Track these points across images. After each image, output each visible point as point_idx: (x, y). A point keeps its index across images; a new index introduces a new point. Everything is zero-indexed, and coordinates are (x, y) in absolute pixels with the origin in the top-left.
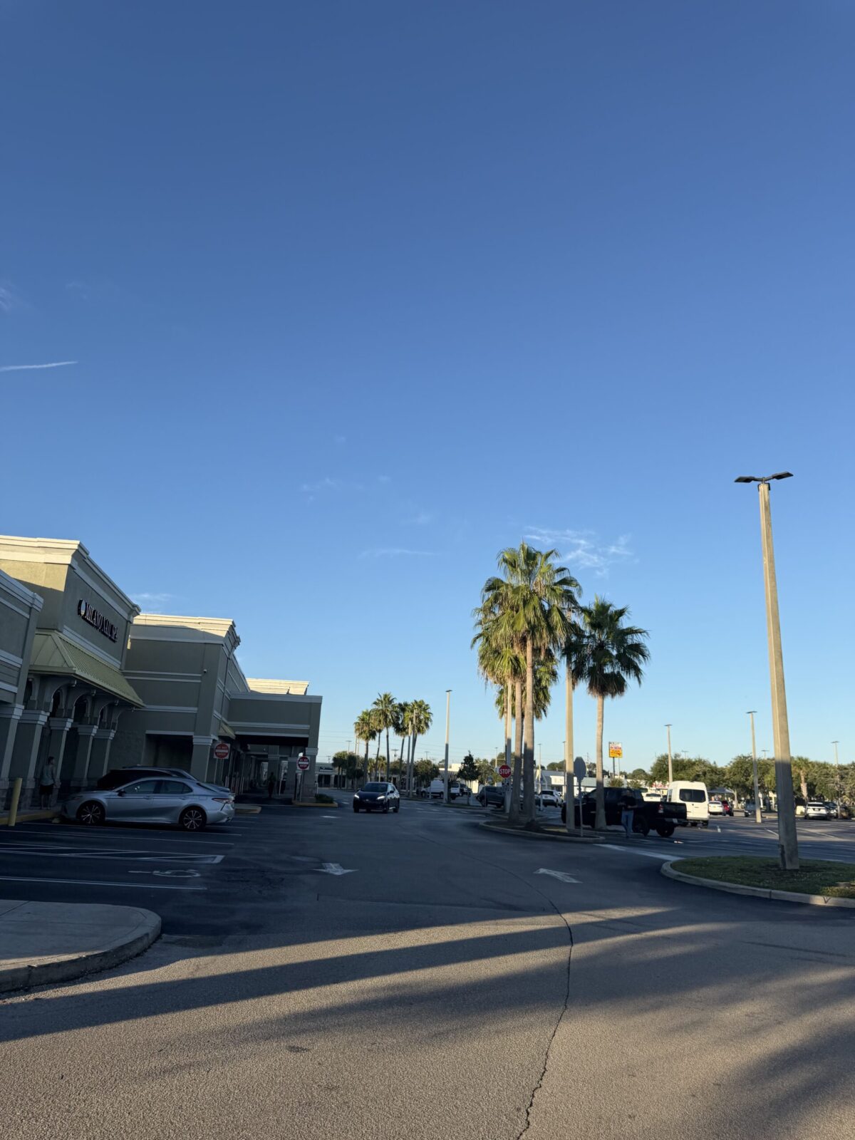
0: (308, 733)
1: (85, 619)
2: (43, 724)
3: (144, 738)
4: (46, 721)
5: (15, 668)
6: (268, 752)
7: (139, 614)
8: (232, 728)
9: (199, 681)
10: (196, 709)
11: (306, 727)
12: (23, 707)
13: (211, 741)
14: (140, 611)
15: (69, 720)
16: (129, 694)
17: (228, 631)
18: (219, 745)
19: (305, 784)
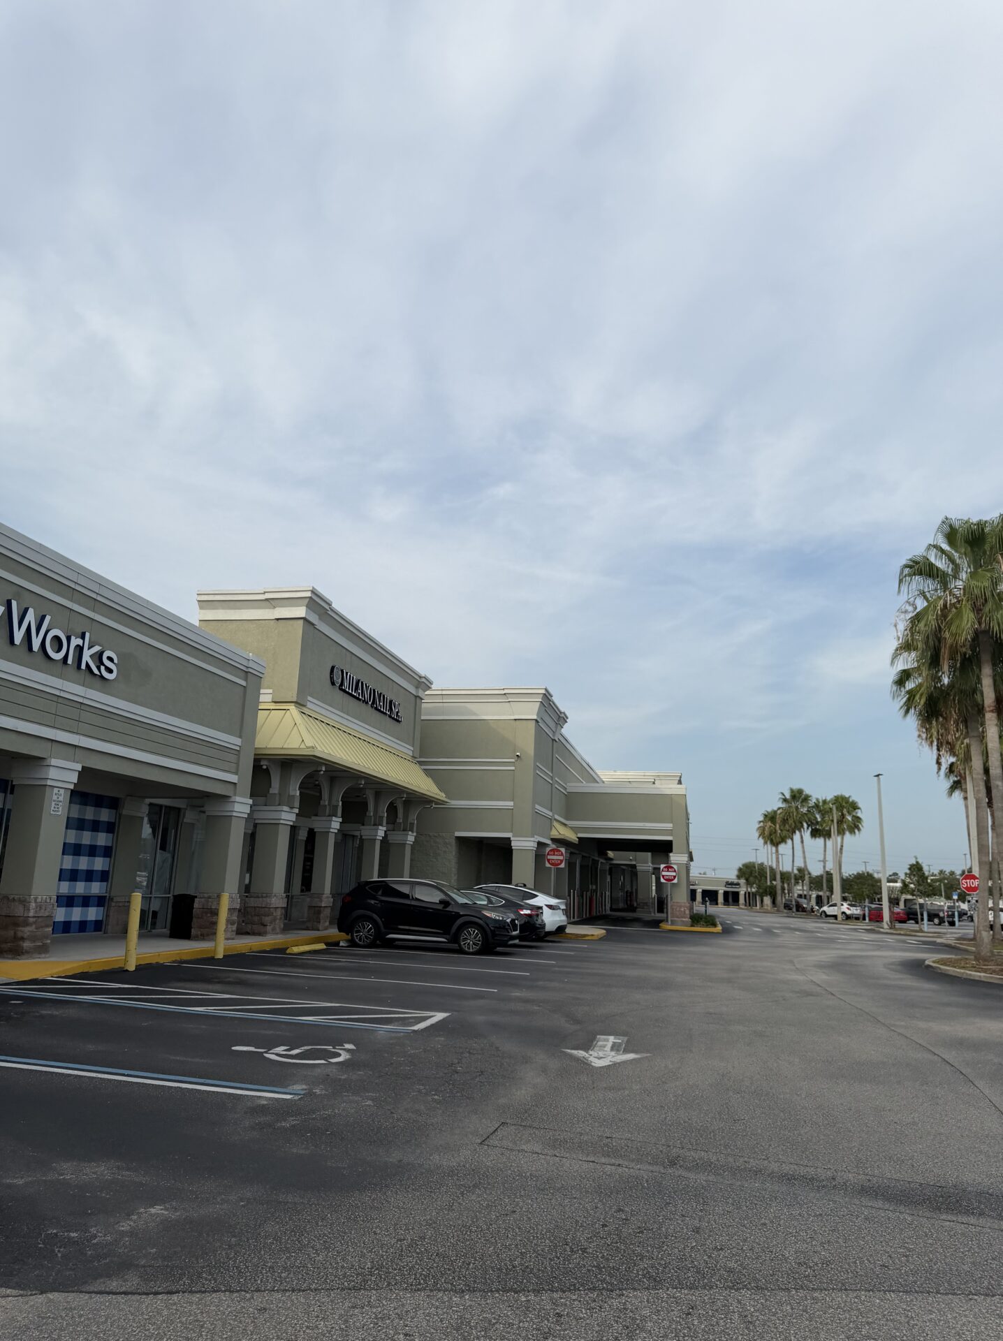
0: (672, 835)
1: (344, 691)
2: (291, 824)
3: (453, 842)
4: (294, 820)
5: (232, 752)
7: (430, 688)
8: (575, 830)
9: (513, 768)
10: (511, 803)
11: (669, 826)
12: (250, 801)
13: (538, 845)
14: (431, 684)
15: (334, 818)
16: (426, 787)
17: (541, 702)
18: (551, 851)
19: (674, 901)
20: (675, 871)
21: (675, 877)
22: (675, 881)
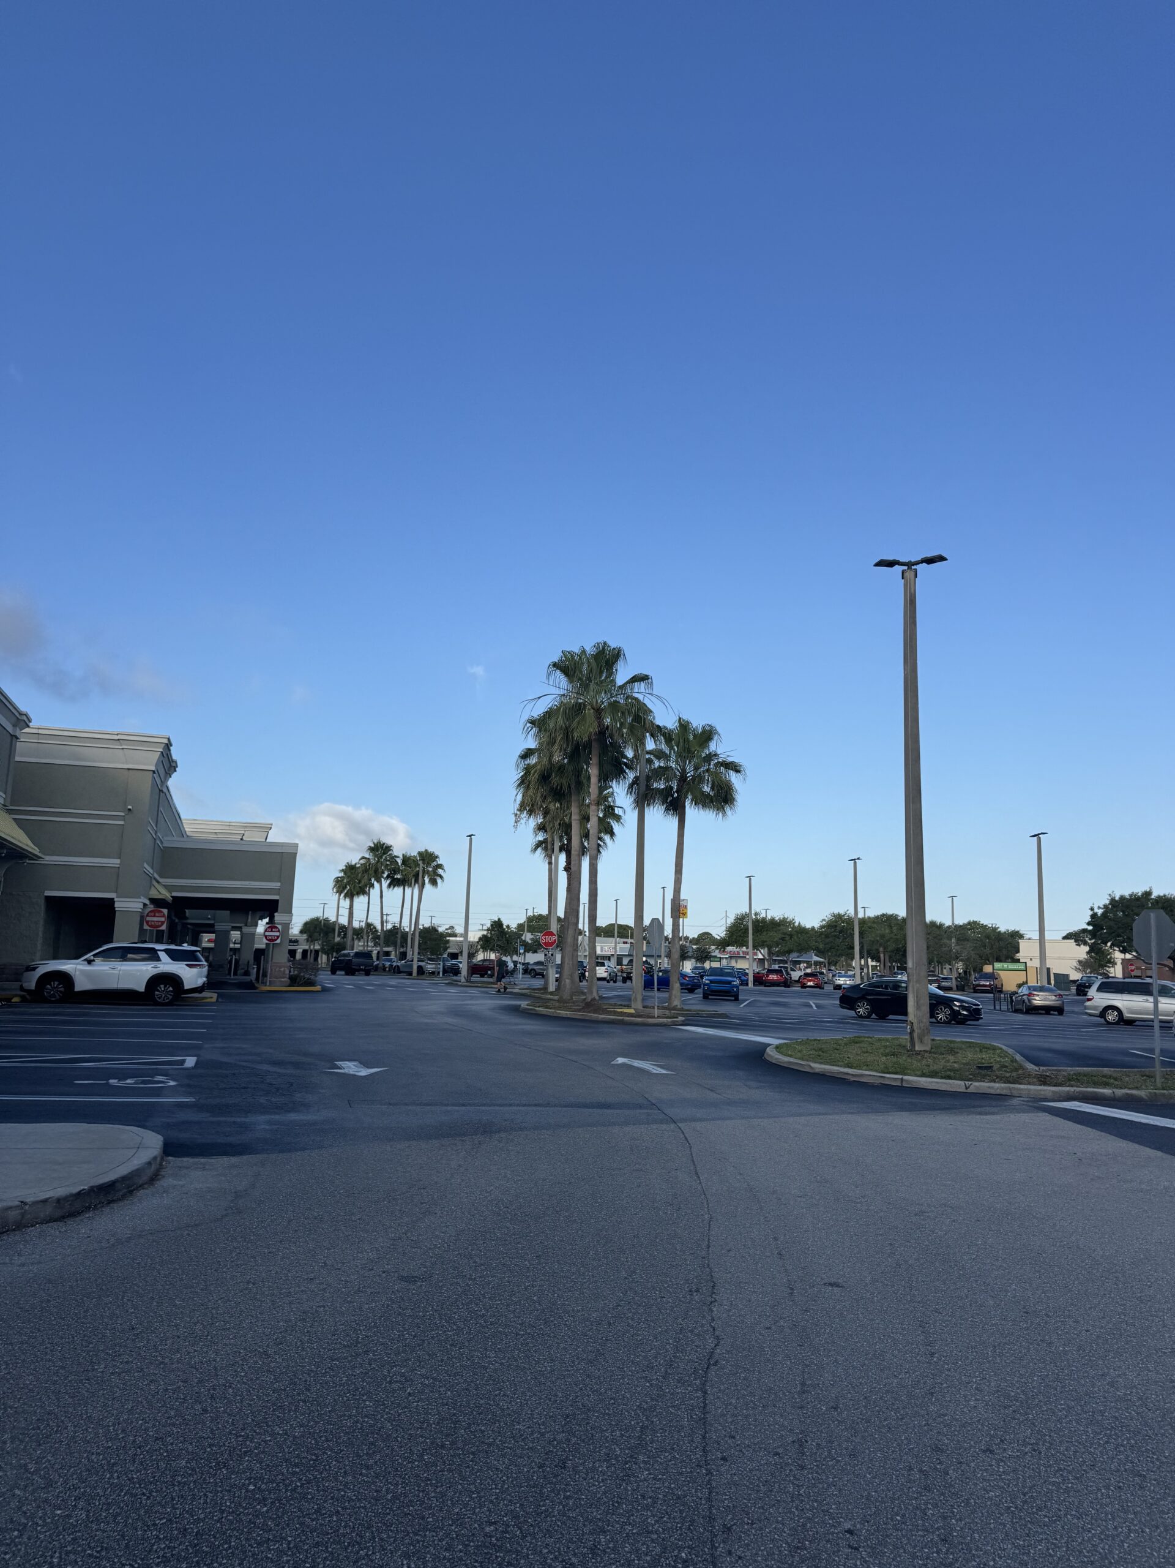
0: (277, 895)
3: (42, 902)
6: (214, 920)
7: (28, 726)
8: (166, 887)
9: (122, 822)
10: (118, 861)
11: (276, 885)
13: (141, 906)
14: (30, 722)
16: (20, 838)
17: (162, 752)
18: (151, 912)
19: (274, 961)
20: (279, 931)
21: (278, 937)
22: (278, 941)
